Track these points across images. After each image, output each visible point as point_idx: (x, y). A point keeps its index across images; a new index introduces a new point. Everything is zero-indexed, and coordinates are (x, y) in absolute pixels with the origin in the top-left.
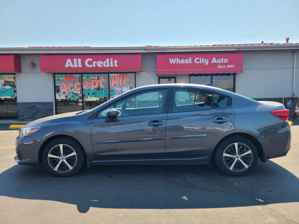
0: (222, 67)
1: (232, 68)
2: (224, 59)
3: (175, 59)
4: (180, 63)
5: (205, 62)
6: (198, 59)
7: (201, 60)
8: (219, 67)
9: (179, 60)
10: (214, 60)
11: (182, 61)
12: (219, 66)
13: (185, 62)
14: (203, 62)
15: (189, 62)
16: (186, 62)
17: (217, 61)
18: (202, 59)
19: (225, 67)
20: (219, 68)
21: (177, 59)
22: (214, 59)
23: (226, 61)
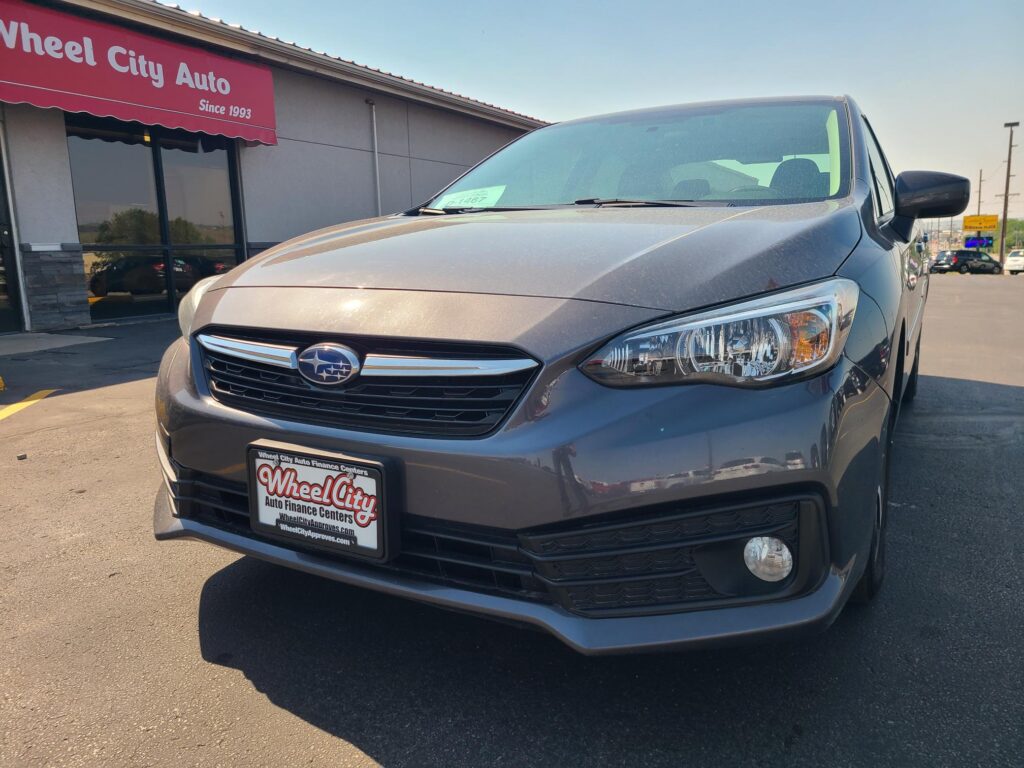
0: (213, 109)
1: (244, 120)
2: (217, 77)
3: (14, 25)
4: (39, 51)
5: (153, 75)
6: (123, 51)
7: (132, 61)
8: (205, 106)
9: (37, 38)
10: (184, 75)
11: (52, 46)
12: (205, 104)
13: (62, 50)
14: (145, 75)
15: (83, 55)
16: (71, 56)
17: (194, 80)
18: (137, 58)
19: (222, 110)
20: (204, 112)
21: (25, 27)
22: (183, 68)
23: (224, 87)
